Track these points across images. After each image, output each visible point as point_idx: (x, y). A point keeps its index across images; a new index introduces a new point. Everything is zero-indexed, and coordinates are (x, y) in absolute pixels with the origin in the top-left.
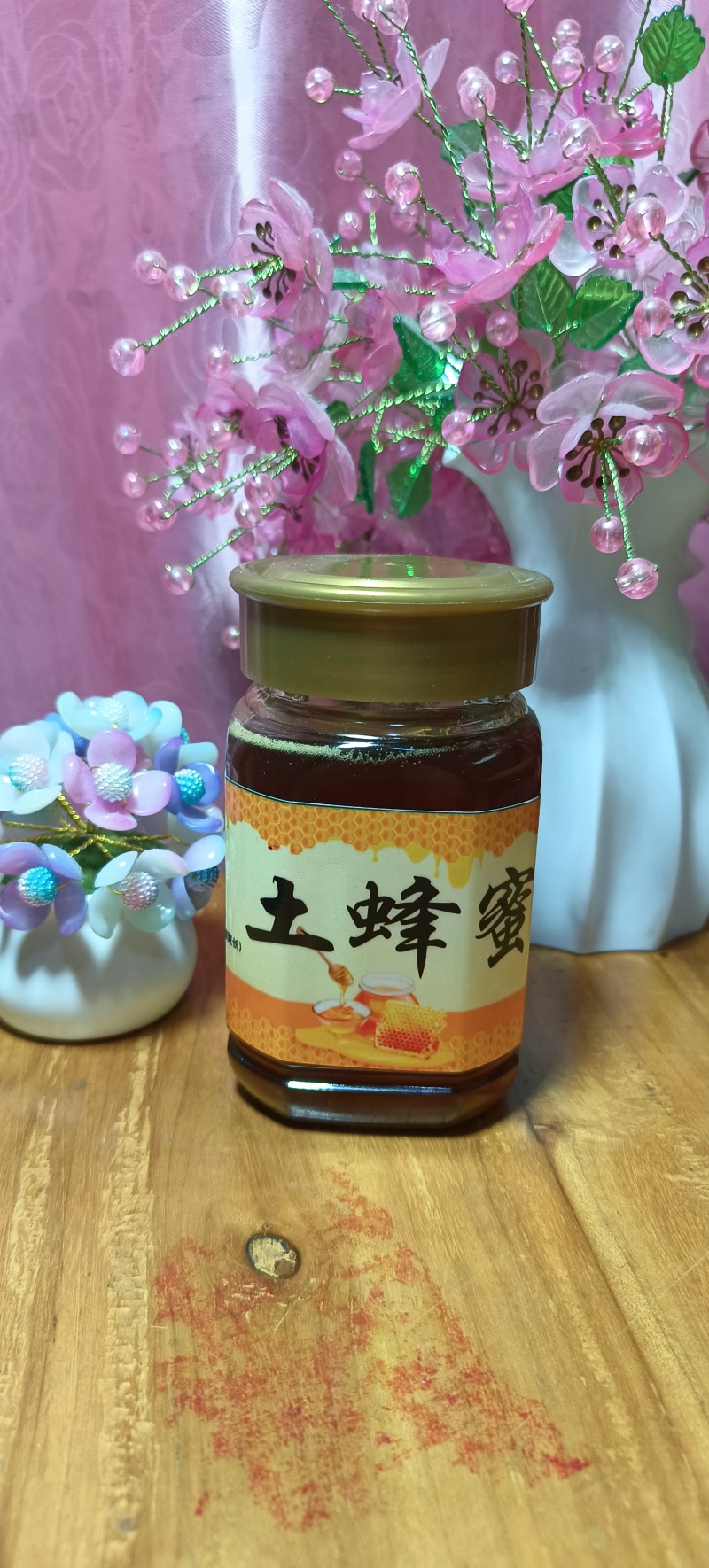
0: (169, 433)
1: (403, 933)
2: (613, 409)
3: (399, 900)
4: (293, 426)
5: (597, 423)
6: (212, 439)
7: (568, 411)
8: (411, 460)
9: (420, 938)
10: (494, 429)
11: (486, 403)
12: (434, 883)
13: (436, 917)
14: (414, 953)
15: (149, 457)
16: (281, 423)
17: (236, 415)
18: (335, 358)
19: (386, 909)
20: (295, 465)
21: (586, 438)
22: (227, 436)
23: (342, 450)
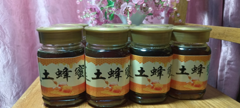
0: (84, 11)
1: (116, 76)
2: (128, 6)
3: (115, 71)
4: (96, 9)
5: (127, 8)
6: (88, 11)
7: (123, 7)
8: (112, 14)
9: (118, 76)
10: (118, 9)
11: (117, 7)
12: (120, 68)
13: (120, 73)
14: (117, 78)
15: (81, 14)
16: (95, 9)
17: (91, 9)
18: (102, 2)
19: (113, 72)
20: (97, 14)
21: (125, 9)
22: (90, 11)
23: (101, 12)
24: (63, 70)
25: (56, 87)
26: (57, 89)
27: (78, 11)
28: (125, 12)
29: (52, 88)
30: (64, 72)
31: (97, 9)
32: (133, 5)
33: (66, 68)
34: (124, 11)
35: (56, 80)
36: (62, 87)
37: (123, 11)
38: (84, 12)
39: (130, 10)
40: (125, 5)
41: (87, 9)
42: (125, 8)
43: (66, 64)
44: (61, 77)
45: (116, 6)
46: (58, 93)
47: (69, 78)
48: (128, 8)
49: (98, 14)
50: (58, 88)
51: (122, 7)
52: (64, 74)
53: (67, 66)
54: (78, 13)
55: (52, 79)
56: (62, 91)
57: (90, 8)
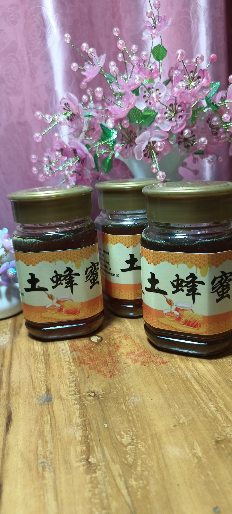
18: (86, 134)
22: (60, 156)
23: (91, 156)
24: (65, 273)
25: (51, 305)
26: (53, 308)
27: (33, 156)
28: (146, 152)
29: (45, 307)
30: (66, 276)
31: (81, 149)
32: (163, 135)
33: (69, 269)
34: (144, 151)
35: (51, 291)
36: (62, 303)
37: (142, 151)
38: (46, 159)
39: (160, 147)
40: (144, 137)
41: (53, 150)
42: (146, 143)
43: (70, 262)
44: (60, 285)
45: (122, 140)
46: (55, 315)
47: (74, 287)
48: (154, 142)
49: (83, 161)
50: (55, 306)
51: (139, 142)
52: (66, 280)
53: (70, 265)
54: (34, 161)
55: (45, 290)
56: (63, 311)
57: (59, 148)
